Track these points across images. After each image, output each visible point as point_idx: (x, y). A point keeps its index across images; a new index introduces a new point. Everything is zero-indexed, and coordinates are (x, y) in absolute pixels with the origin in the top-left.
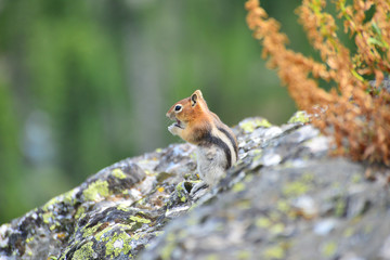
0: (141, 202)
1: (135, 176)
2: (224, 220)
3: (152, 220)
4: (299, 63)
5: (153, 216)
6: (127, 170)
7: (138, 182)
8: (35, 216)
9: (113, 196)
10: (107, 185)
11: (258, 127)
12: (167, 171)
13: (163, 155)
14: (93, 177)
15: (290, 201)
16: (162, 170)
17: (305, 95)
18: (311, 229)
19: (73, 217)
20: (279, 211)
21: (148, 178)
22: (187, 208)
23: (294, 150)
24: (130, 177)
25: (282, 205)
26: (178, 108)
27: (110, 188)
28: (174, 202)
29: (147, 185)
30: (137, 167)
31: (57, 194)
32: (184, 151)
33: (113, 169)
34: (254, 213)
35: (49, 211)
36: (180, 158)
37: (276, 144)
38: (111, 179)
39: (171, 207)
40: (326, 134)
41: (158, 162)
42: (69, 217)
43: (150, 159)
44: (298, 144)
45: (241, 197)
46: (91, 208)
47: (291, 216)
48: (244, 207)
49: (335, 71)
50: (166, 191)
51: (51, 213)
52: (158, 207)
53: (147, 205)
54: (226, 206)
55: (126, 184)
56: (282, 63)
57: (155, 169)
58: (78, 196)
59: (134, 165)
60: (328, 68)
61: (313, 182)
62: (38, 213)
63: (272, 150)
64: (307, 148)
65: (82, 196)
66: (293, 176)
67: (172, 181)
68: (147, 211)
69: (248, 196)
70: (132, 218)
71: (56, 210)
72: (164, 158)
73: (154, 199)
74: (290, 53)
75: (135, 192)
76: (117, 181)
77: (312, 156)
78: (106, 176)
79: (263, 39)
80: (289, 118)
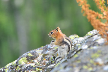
0: (38, 64)
1: (35, 55)
2: (72, 67)
3: (43, 69)
4: (94, 14)
5: (43, 68)
6: (33, 54)
7: (37, 57)
8: (2, 70)
9: (28, 62)
10: (26, 59)
11: (75, 38)
12: (46, 53)
13: (44, 48)
14: (21, 56)
15: (94, 60)
16: (44, 53)
17: (97, 24)
18: (102, 68)
19: (15, 70)
20: (90, 63)
21: (40, 56)
22: (55, 65)
23: (92, 43)
24: (34, 56)
25: (91, 61)
26: (52, 33)
27: (27, 60)
28: (50, 63)
29: (39, 58)
30: (36, 53)
31: (10, 63)
32: (51, 47)
33: (28, 53)
34: (82, 64)
35: (7, 68)
36: (50, 49)
37: (86, 42)
38: (27, 57)
39: (49, 65)
40: (103, 38)
41: (43, 51)
42: (14, 70)
43: (40, 50)
44: (93, 41)
45: (77, 59)
46: (21, 67)
47: (95, 65)
48: (79, 62)
49: (106, 16)
50: (46, 60)
51: (8, 69)
52: (44, 65)
53: (40, 65)
54: (72, 62)
55: (32, 58)
56: (88, 14)
57: (42, 53)
58: (17, 63)
59: (35, 52)
60: (103, 15)
61: (101, 53)
62: (3, 69)
63: (84, 44)
64: (97, 42)
65: (18, 63)
66: (94, 51)
67: (48, 56)
68: (41, 66)
69: (79, 58)
70: (36, 69)
71: (9, 67)
72: (45, 49)
73: (43, 63)
74: (91, 11)
75: (36, 61)
76: (30, 57)
77: (99, 45)
78: (26, 56)
79: (81, 6)
80: (86, 34)
